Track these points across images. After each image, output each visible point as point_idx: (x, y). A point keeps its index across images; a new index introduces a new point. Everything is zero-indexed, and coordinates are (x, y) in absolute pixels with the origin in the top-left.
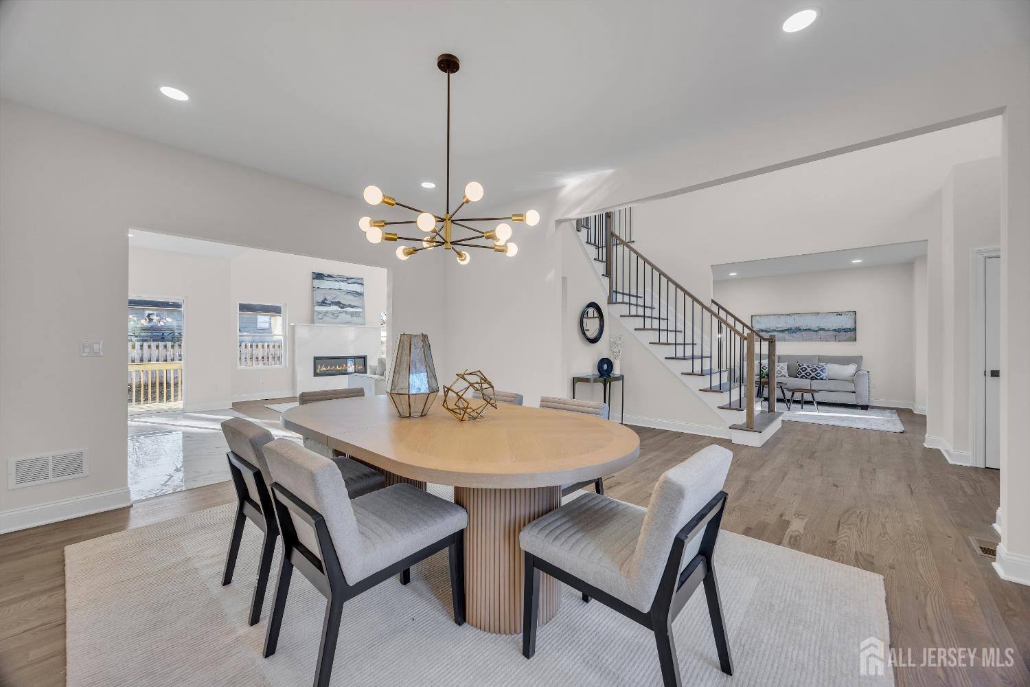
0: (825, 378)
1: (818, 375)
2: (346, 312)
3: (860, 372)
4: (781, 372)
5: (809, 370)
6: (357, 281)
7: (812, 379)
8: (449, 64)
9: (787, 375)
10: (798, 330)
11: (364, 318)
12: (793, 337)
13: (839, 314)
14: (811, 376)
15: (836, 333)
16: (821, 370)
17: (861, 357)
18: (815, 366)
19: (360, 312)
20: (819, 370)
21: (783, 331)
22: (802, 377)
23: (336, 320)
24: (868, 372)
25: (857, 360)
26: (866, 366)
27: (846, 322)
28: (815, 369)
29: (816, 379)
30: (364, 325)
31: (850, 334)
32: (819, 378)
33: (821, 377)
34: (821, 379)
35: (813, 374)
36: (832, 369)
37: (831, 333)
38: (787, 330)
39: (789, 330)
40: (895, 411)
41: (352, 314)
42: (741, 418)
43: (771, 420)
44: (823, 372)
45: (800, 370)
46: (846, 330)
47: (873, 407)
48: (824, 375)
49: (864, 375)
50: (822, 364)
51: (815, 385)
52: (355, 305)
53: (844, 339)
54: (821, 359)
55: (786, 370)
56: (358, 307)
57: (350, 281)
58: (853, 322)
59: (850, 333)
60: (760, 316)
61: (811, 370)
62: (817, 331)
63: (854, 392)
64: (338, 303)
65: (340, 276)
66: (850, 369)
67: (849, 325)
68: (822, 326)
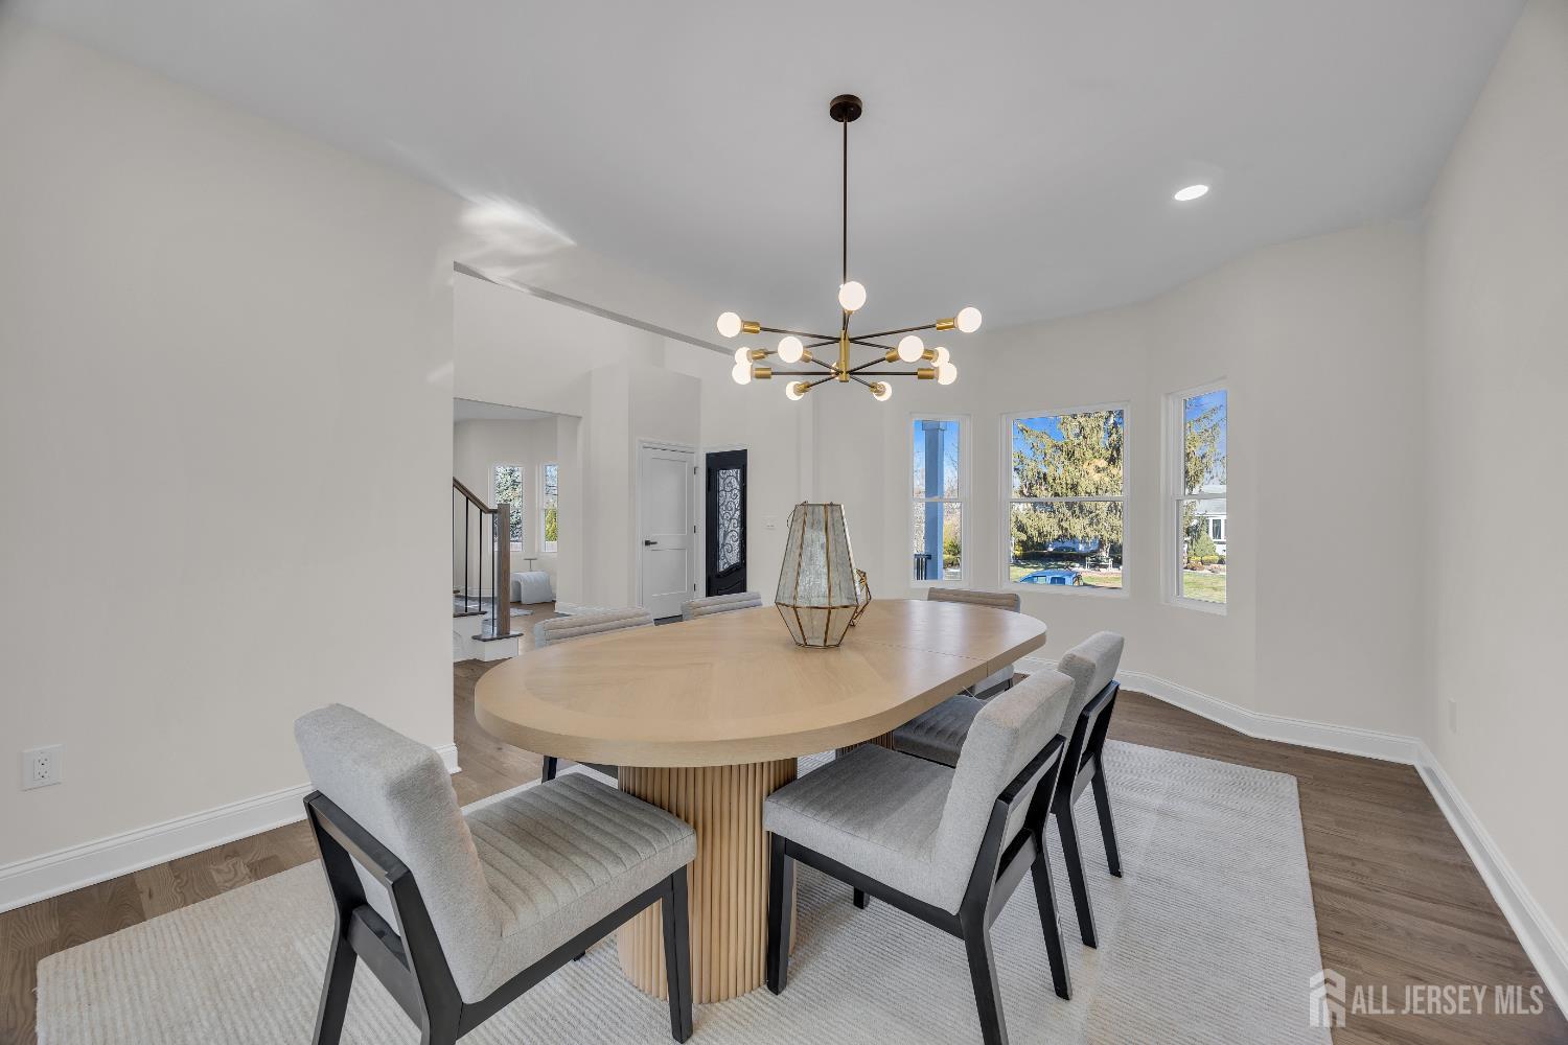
8: (846, 109)
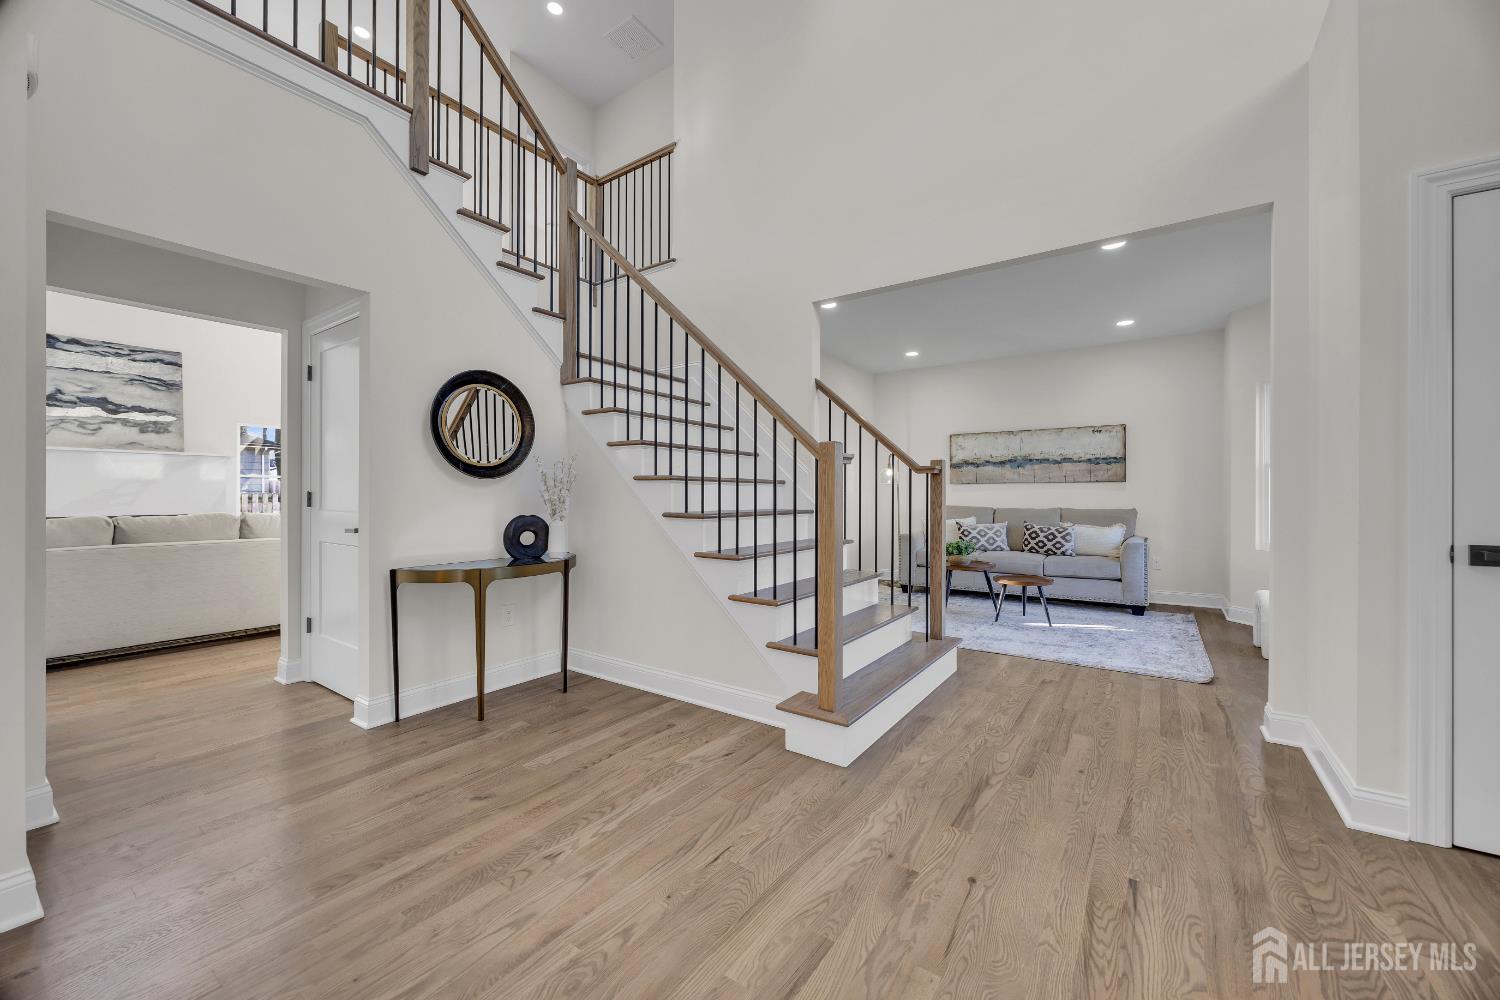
0: (1069, 552)
1: (1058, 546)
2: (125, 422)
3: (1131, 541)
4: (995, 541)
5: (1041, 537)
6: (161, 357)
7: (1047, 553)
9: (1005, 547)
10: (1029, 460)
11: (182, 435)
12: (1019, 474)
13: (1097, 430)
14: (1045, 549)
15: (1092, 467)
16: (1063, 538)
17: (1134, 512)
18: (1053, 530)
19: (169, 424)
20: (1059, 535)
21: (1002, 463)
22: (1030, 551)
23: (92, 439)
24: (1146, 539)
25: (1127, 517)
26: (1141, 530)
27: (1108, 446)
28: (1052, 534)
29: (1055, 554)
30: (182, 450)
31: (1115, 468)
32: (1059, 552)
33: (1063, 549)
34: (1063, 554)
35: (1049, 545)
36: (1084, 536)
37: (1084, 466)
38: (1010, 461)
39: (1013, 462)
40: (1191, 616)
41: (143, 428)
42: (803, 674)
43: (934, 655)
44: (1067, 541)
45: (1027, 536)
46: (1108, 461)
47: (1153, 607)
48: (1067, 546)
49: (1137, 546)
50: (1065, 525)
51: (1053, 564)
52: (153, 406)
53: (1106, 477)
54: (1064, 515)
55: (1004, 537)
56: (164, 413)
57: (138, 357)
58: (1120, 445)
59: (1113, 467)
60: (964, 435)
61: (1045, 537)
62: (1056, 462)
63: (1120, 580)
64: (102, 403)
65: (109, 345)
66: (1115, 533)
67: (1113, 451)
68: (1069, 453)
